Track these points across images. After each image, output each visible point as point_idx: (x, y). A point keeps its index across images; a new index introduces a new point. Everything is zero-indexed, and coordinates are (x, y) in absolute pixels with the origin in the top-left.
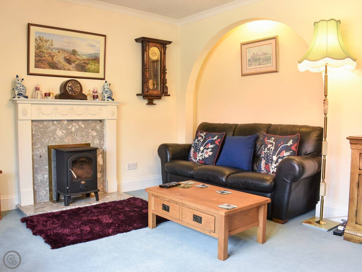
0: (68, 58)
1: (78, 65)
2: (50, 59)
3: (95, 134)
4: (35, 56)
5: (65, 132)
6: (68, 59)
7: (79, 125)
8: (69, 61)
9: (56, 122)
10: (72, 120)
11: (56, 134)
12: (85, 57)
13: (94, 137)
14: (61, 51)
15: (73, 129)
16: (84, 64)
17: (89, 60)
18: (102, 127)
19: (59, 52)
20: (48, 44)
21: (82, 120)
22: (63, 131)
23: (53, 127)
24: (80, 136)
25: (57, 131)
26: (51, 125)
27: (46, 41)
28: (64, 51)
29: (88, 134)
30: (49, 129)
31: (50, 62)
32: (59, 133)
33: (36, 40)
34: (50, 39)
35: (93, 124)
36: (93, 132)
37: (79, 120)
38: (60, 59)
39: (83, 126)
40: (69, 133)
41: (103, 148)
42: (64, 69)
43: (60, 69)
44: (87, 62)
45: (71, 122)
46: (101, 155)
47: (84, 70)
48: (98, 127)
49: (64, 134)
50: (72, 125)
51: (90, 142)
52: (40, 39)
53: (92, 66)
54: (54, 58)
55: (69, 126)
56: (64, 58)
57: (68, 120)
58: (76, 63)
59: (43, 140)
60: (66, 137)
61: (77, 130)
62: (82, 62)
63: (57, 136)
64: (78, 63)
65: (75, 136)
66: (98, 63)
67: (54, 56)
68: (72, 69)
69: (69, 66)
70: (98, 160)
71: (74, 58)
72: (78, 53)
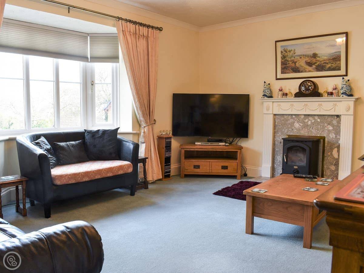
0: (309, 61)
1: (319, 66)
2: (293, 65)
3: (331, 128)
4: (281, 65)
5: (301, 125)
6: (309, 63)
7: (315, 119)
8: (310, 64)
9: (294, 116)
10: (309, 115)
11: (294, 125)
12: (326, 57)
13: (329, 131)
14: (302, 57)
15: (309, 123)
16: (324, 65)
17: (330, 60)
18: (339, 123)
19: (301, 58)
20: (291, 54)
21: (318, 115)
22: (300, 124)
23: (291, 120)
24: (315, 129)
25: (295, 124)
26: (290, 118)
27: (290, 51)
28: (305, 56)
29: (324, 127)
30: (289, 122)
31: (293, 67)
32: (297, 125)
33: (281, 52)
34: (293, 49)
35: (329, 119)
36: (329, 126)
37: (315, 115)
38: (302, 63)
39: (319, 120)
40: (306, 126)
41: (339, 143)
42: (306, 72)
43: (302, 72)
44: (327, 62)
45: (307, 116)
46: (336, 149)
47: (325, 70)
48: (335, 122)
49: (300, 126)
50: (308, 119)
51: (325, 135)
52: (285, 51)
53: (333, 65)
54: (297, 64)
55: (305, 120)
56: (306, 62)
57: (305, 115)
58: (316, 65)
59: (283, 130)
60: (302, 129)
61: (312, 124)
62: (322, 62)
63: (295, 127)
64: (319, 64)
65: (311, 129)
66: (340, 60)
67: (296, 62)
68: (312, 70)
69: (310, 68)
70: (333, 153)
71: (314, 60)
72: (319, 55)
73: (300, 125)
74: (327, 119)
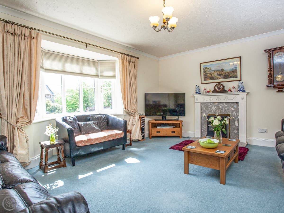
1: (225, 76)
3: (233, 110)
4: (204, 76)
6: (219, 74)
7: (224, 105)
9: (212, 104)
10: (220, 103)
12: (228, 71)
13: (232, 111)
14: (215, 71)
15: (221, 107)
16: (228, 75)
17: (231, 72)
18: (238, 106)
19: (214, 72)
20: (209, 70)
21: (225, 103)
23: (210, 106)
24: (224, 110)
25: (212, 108)
26: (210, 105)
27: (208, 68)
28: (217, 70)
29: (229, 109)
30: (209, 107)
31: (210, 77)
32: (214, 108)
33: (204, 69)
34: (210, 67)
35: (232, 105)
36: (232, 108)
37: (224, 103)
38: (215, 75)
39: (226, 105)
40: (219, 109)
41: (238, 117)
42: (217, 79)
43: (215, 79)
44: (230, 73)
45: (219, 103)
46: (237, 121)
47: (228, 78)
48: (235, 106)
50: (220, 105)
51: (230, 114)
52: (206, 68)
53: (233, 75)
54: (212, 75)
55: (218, 105)
56: (217, 74)
57: (218, 103)
58: (223, 75)
59: (206, 111)
60: (217, 110)
61: (223, 107)
62: (227, 74)
63: (213, 110)
64: (225, 75)
65: (222, 110)
66: (237, 72)
67: (212, 74)
68: (221, 78)
69: (220, 77)
70: (235, 123)
71: (222, 73)
72: (225, 70)
73: (215, 108)
74: (231, 104)
